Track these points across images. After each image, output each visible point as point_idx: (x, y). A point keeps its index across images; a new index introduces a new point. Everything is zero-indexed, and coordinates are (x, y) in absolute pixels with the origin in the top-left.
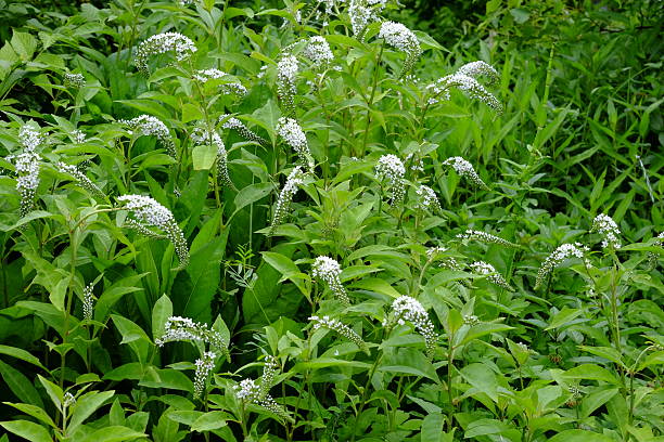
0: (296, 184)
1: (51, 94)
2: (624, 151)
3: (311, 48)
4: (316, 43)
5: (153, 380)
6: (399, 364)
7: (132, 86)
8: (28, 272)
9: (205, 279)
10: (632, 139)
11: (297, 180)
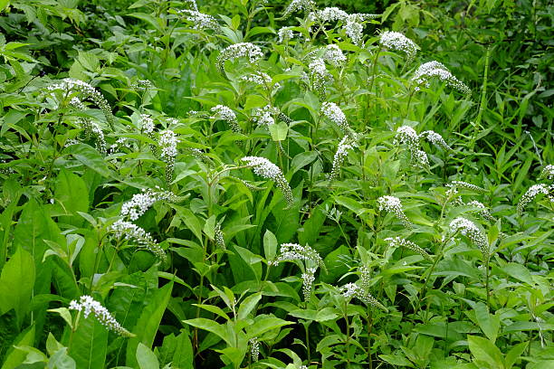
0: (346, 149)
1: (116, 96)
2: (510, 131)
3: (330, 53)
4: (333, 49)
5: (272, 291)
6: (446, 270)
7: (173, 90)
8: (160, 220)
9: (288, 219)
10: (514, 122)
11: (346, 146)
